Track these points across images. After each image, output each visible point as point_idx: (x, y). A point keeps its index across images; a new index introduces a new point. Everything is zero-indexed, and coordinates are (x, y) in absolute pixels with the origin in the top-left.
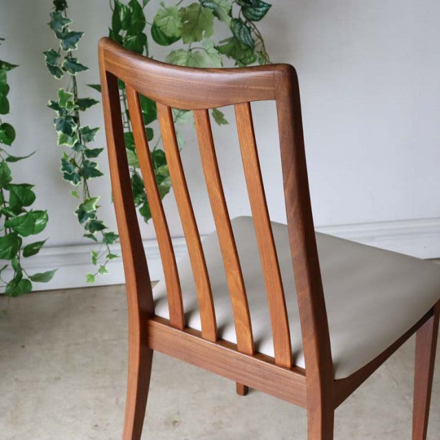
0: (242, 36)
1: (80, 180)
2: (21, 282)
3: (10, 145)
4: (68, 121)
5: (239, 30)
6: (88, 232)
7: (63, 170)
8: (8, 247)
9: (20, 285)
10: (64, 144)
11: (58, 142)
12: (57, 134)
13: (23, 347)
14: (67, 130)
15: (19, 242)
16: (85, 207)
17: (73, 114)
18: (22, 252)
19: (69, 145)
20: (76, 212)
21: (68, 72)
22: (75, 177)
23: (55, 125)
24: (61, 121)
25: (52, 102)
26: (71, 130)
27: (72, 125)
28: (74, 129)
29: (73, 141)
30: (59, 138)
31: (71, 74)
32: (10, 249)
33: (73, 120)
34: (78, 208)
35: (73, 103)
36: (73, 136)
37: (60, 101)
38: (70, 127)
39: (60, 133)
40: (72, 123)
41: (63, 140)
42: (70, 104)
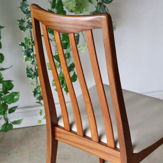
0: (101, 10)
1: (35, 77)
2: (8, 125)
3: (2, 63)
4: (29, 51)
5: (100, 8)
6: (38, 101)
7: (27, 73)
8: (2, 109)
9: (8, 126)
10: (27, 61)
11: (24, 61)
12: (24, 57)
13: (9, 154)
14: (28, 55)
15: (7, 107)
16: (37, 89)
17: (31, 48)
18: (8, 111)
19: (29, 62)
20: (33, 92)
21: (29, 29)
22: (32, 76)
23: (23, 53)
24: (26, 51)
25: (21, 43)
26: (30, 55)
27: (31, 53)
28: (32, 54)
29: (31, 60)
30: (25, 59)
31: (30, 29)
32: (3, 110)
33: (31, 50)
34: (34, 90)
35: (31, 43)
36: (31, 57)
37: (25, 42)
38: (30, 53)
39: (25, 56)
40: (31, 52)
41: (27, 60)
42: (30, 43)
